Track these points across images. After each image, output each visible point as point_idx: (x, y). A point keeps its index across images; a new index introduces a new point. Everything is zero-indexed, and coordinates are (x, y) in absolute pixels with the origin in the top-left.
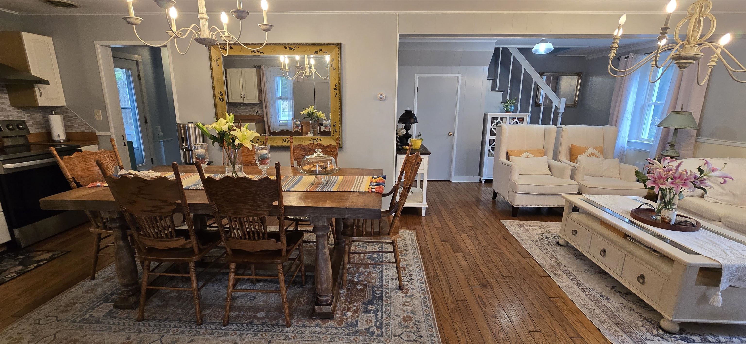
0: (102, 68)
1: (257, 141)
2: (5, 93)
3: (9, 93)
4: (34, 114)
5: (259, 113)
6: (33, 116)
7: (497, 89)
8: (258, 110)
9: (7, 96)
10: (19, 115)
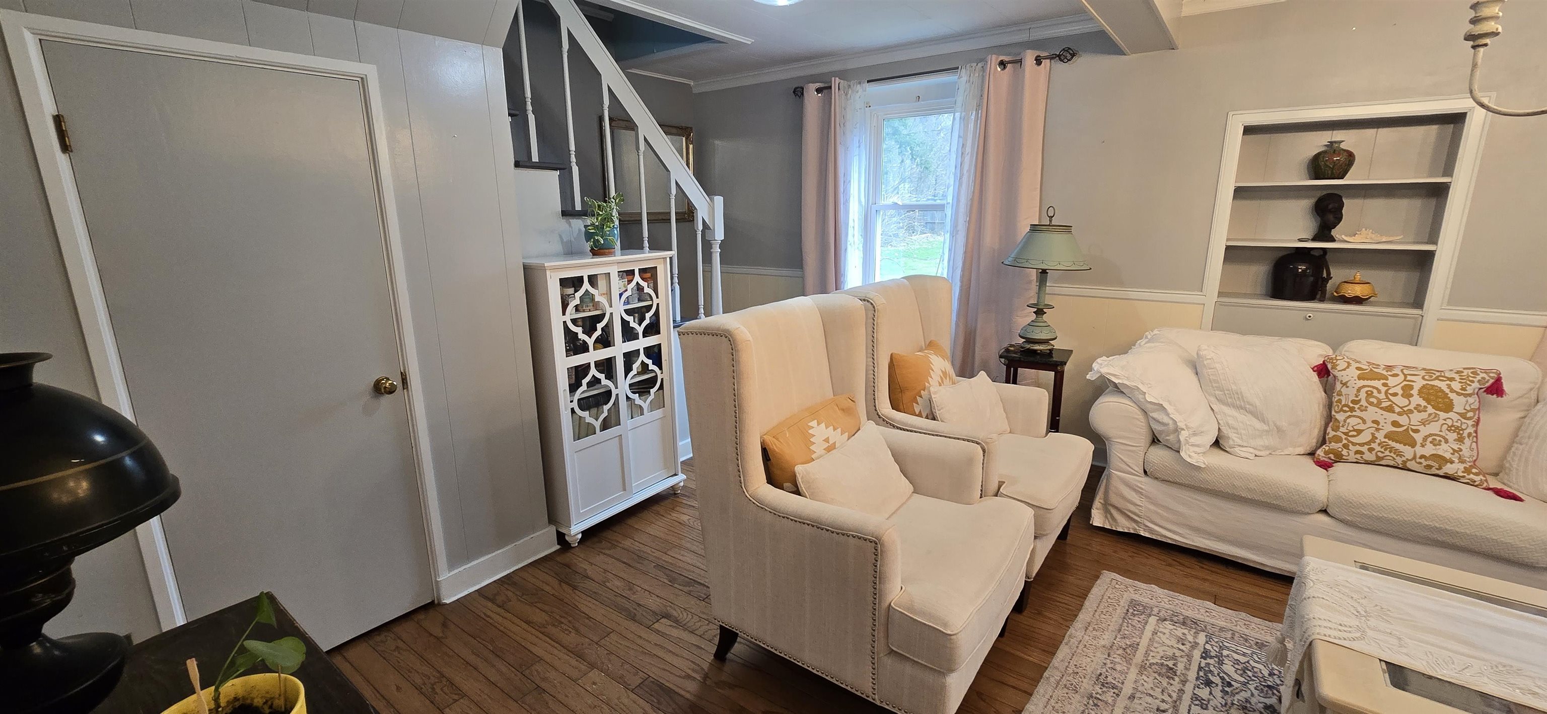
7: (535, 158)
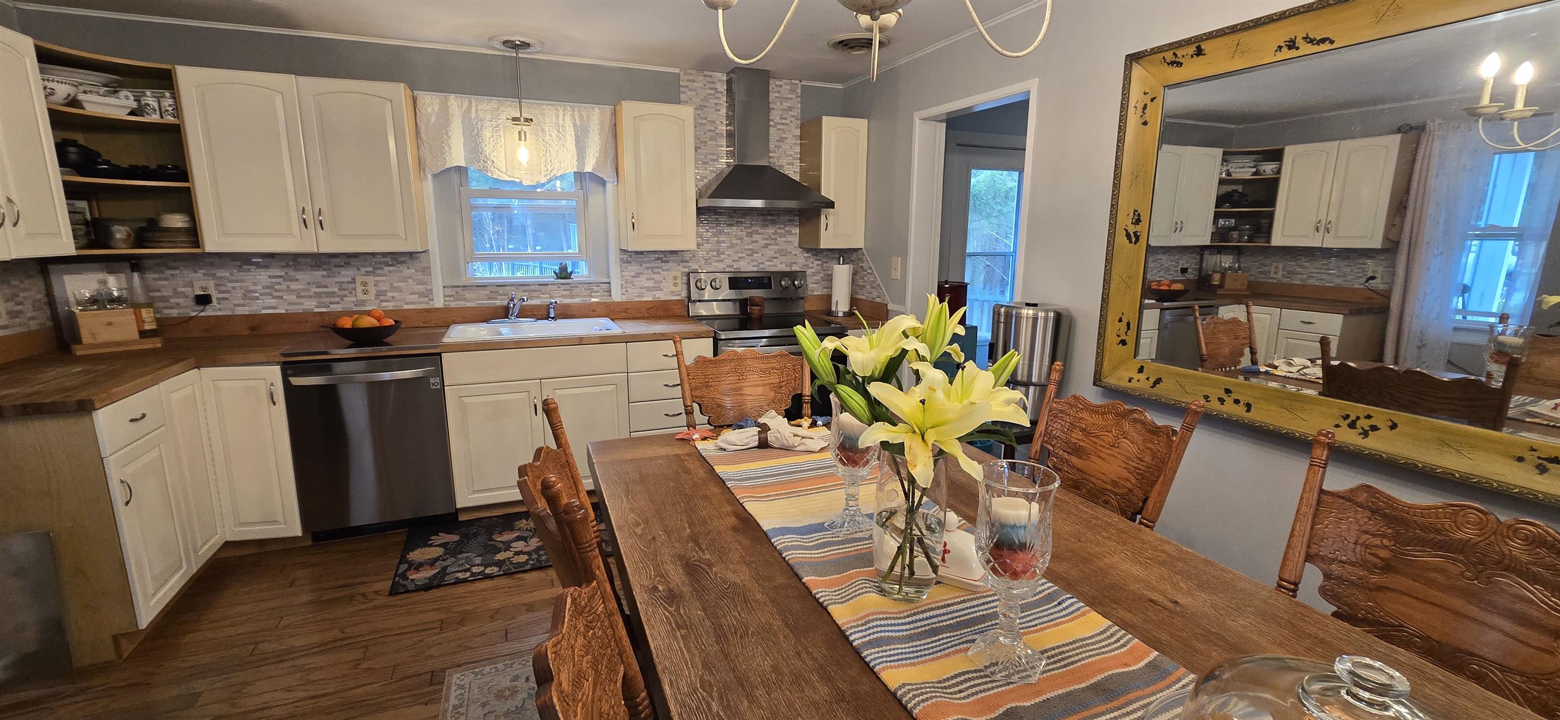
0: (916, 171)
1: (1225, 397)
2: (796, 226)
3: (800, 226)
4: (827, 262)
5: (1378, 281)
6: (825, 265)
8: (1374, 272)
9: (796, 230)
10: (806, 263)
